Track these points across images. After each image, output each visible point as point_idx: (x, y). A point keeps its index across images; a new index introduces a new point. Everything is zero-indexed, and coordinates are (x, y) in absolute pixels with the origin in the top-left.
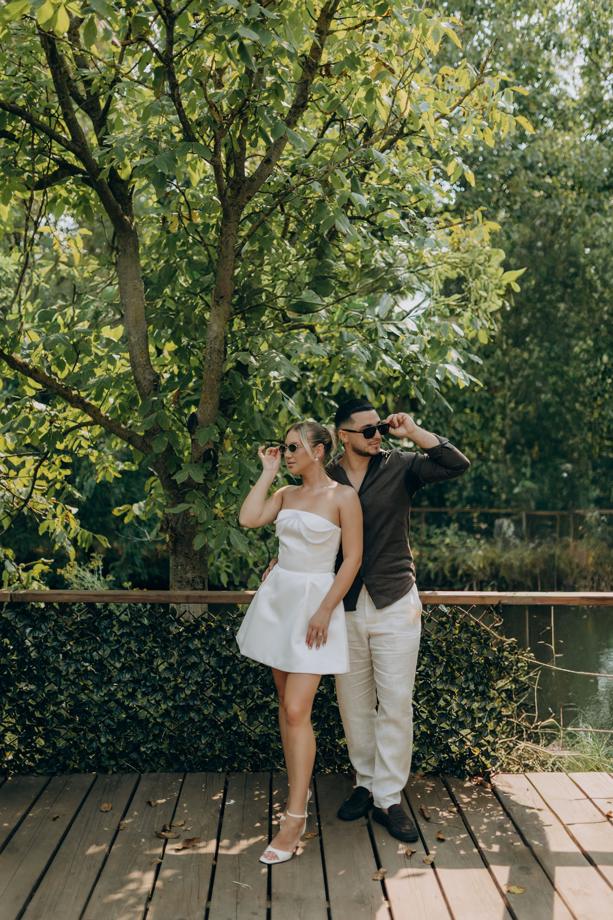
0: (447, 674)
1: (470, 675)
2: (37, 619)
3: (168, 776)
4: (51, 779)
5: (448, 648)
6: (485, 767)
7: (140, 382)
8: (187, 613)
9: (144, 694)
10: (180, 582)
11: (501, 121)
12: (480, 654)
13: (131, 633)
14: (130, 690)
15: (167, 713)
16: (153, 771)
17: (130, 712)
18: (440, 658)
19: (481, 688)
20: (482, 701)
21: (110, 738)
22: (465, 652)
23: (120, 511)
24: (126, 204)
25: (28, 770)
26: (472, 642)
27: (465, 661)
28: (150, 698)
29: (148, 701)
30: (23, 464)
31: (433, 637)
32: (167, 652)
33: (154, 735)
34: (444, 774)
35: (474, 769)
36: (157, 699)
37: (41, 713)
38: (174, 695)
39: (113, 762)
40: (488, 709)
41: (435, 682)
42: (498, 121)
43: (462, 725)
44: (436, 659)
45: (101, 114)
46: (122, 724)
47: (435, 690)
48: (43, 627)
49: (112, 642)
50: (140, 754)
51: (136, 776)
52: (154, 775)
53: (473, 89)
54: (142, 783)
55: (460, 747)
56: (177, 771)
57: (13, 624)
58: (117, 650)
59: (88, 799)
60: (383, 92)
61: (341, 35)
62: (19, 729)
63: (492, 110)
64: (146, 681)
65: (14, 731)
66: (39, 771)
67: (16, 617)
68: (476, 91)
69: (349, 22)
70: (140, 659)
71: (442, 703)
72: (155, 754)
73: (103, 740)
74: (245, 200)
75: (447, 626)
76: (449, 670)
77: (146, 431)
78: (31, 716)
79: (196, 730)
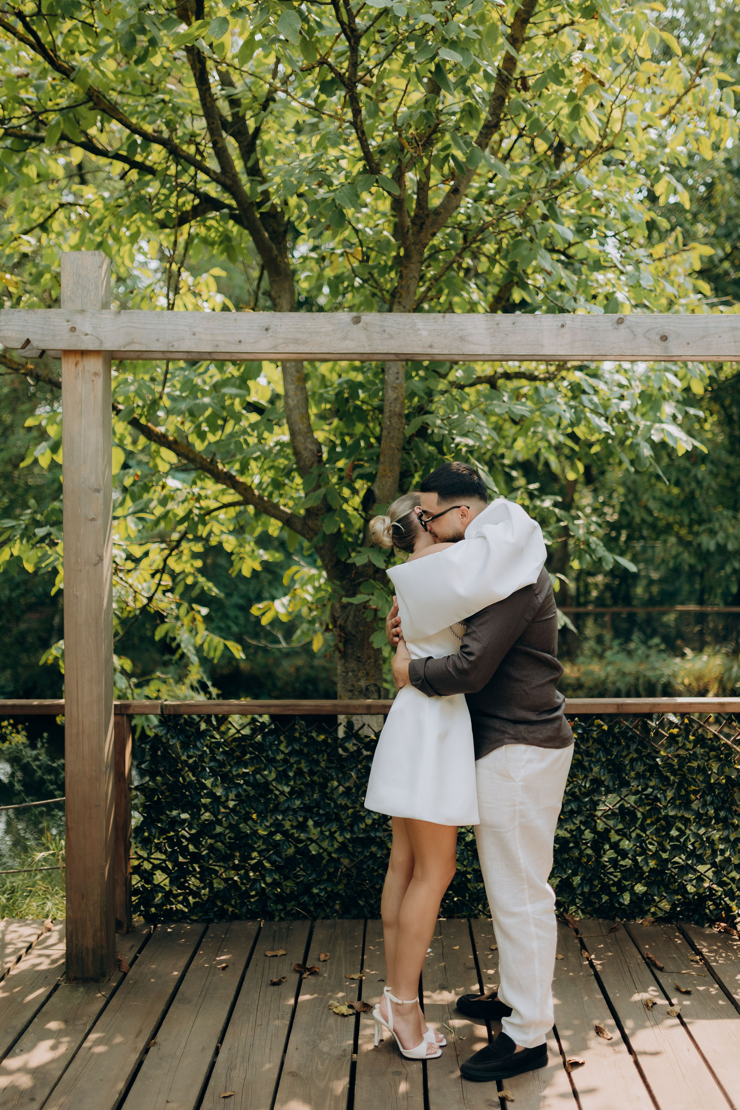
0: (680, 797)
1: (709, 798)
2: (192, 734)
3: (347, 923)
4: (207, 928)
5: (681, 765)
6: (729, 909)
7: (300, 453)
8: (366, 727)
9: (316, 824)
10: (351, 691)
11: (720, 129)
12: (721, 772)
13: (301, 750)
14: (301, 819)
15: (343, 848)
16: (327, 917)
17: (300, 845)
18: (672, 778)
19: (722, 814)
20: (724, 829)
21: (277, 877)
22: (702, 770)
23: (259, 609)
24: (280, 243)
25: (180, 916)
26: (710, 759)
27: (702, 782)
28: (324, 829)
29: (322, 832)
30: (146, 554)
31: (662, 753)
32: (344, 773)
33: (329, 874)
34: (677, 920)
35: (715, 912)
36: (333, 830)
37: (196, 847)
38: (352, 825)
39: (280, 907)
40: (732, 839)
41: (665, 807)
42: (717, 128)
43: (700, 860)
44: (667, 778)
45: (249, 139)
46: (292, 862)
47: (666, 817)
48: (199, 744)
49: (278, 761)
50: (312, 896)
51: (308, 923)
52: (329, 922)
53: (686, 93)
54: (316, 931)
55: (698, 886)
56: (356, 917)
57: (164, 740)
58: (285, 772)
59: (257, 947)
60: (590, 106)
61: (540, 41)
62: (170, 867)
63: (709, 115)
64: (319, 808)
65: (165, 870)
66: (194, 918)
67: (167, 733)
68: (690, 94)
69: (546, 26)
70: (313, 782)
71: (674, 833)
72: (329, 897)
73: (269, 880)
74: (429, 237)
75: (680, 739)
76: (683, 792)
77: (307, 510)
78: (184, 851)
79: (379, 868)
